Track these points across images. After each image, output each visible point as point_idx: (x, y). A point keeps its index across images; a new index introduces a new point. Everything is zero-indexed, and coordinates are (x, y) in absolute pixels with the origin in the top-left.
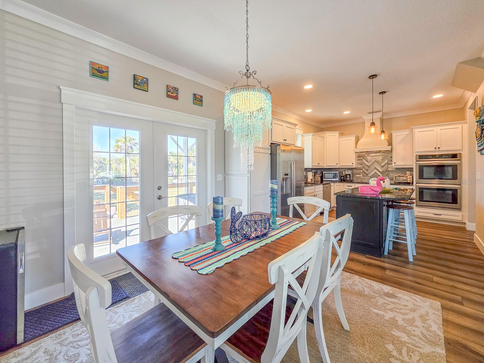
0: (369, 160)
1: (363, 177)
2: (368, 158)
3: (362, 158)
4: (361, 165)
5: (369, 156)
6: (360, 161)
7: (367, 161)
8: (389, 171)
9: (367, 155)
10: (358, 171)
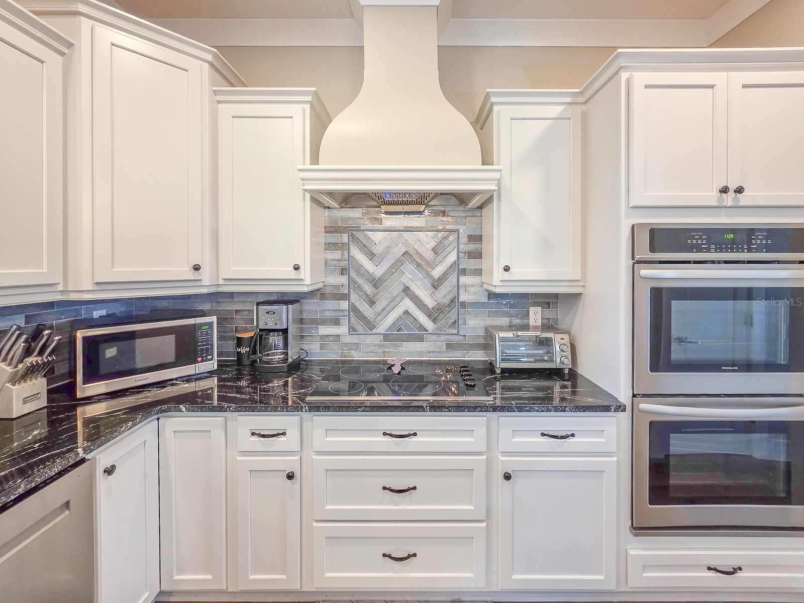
0: (377, 250)
1: (354, 339)
2: (377, 237)
3: (345, 238)
4: (343, 271)
5: (377, 226)
6: (337, 255)
7: (371, 255)
8: (463, 305)
9: (369, 225)
10: (330, 304)
